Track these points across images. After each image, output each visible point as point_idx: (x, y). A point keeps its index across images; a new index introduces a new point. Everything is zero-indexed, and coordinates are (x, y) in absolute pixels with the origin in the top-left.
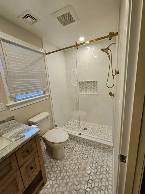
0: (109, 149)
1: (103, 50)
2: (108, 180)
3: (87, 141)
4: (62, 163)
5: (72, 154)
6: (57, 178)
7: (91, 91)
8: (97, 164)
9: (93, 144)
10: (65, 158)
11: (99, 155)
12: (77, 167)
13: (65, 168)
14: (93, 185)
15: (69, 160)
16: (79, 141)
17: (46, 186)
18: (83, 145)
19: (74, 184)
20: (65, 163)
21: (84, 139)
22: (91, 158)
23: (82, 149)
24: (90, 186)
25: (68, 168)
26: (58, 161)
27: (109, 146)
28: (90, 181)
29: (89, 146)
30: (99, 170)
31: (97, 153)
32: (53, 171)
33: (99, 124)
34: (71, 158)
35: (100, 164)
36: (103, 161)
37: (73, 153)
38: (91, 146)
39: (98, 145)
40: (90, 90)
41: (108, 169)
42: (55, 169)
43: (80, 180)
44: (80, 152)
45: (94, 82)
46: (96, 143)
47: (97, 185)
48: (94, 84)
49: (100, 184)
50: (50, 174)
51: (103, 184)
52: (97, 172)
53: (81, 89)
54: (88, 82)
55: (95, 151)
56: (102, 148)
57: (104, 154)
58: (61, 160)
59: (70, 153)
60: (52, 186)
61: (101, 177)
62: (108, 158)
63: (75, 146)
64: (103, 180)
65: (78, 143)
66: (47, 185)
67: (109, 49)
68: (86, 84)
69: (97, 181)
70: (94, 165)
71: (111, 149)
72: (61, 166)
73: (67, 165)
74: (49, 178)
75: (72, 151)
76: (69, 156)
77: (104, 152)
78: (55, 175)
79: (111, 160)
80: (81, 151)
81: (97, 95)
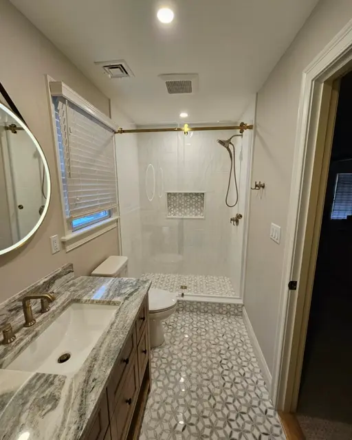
0: (236, 311)
1: (222, 142)
2: (248, 353)
3: (199, 305)
4: (166, 351)
5: (177, 333)
6: (167, 375)
7: (191, 211)
8: (225, 337)
9: (210, 308)
10: (167, 342)
11: (222, 323)
12: (195, 349)
13: (175, 357)
14: (230, 365)
15: (177, 343)
16: (181, 309)
18: (191, 315)
19: (200, 373)
20: (171, 349)
21: (191, 303)
22: (212, 331)
23: (191, 321)
24: (225, 367)
25: (180, 355)
26: (157, 350)
27: (236, 306)
28: (224, 362)
29: (202, 314)
30: (230, 344)
31: (219, 322)
33: (206, 276)
34: (177, 339)
35: (229, 336)
36: (232, 330)
37: (179, 331)
38: (206, 312)
39: (217, 308)
40: (188, 209)
41: (243, 339)
42: (156, 364)
43: (207, 365)
44: (191, 327)
45: (197, 194)
46: (214, 306)
47: (234, 363)
48: (197, 199)
49: (239, 361)
51: (244, 359)
52: (229, 348)
53: (170, 207)
54: (186, 194)
55: (214, 319)
56: (224, 313)
57: (230, 321)
58: (160, 346)
59: (174, 332)
60: (165, 388)
61: (237, 351)
62: (239, 325)
63: (176, 319)
64: (241, 354)
65: (181, 312)
67: (230, 143)
68: (180, 199)
69: (234, 358)
70: (221, 339)
71: (240, 310)
72: (165, 356)
73: (176, 352)
75: (174, 329)
76: (173, 337)
77: (229, 318)
78: (162, 372)
79: (243, 327)
80: (191, 324)
81: (202, 219)
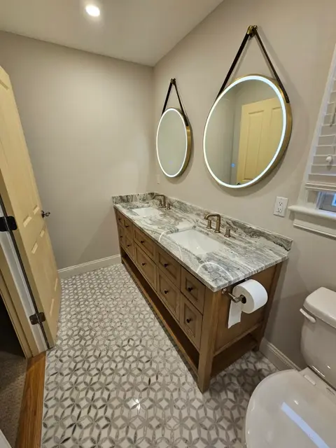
17: (195, 390)
32: (220, 419)
42: (223, 428)
50: (216, 409)
60: (188, 403)
66: (195, 393)
74: (208, 401)
78: (207, 423)
